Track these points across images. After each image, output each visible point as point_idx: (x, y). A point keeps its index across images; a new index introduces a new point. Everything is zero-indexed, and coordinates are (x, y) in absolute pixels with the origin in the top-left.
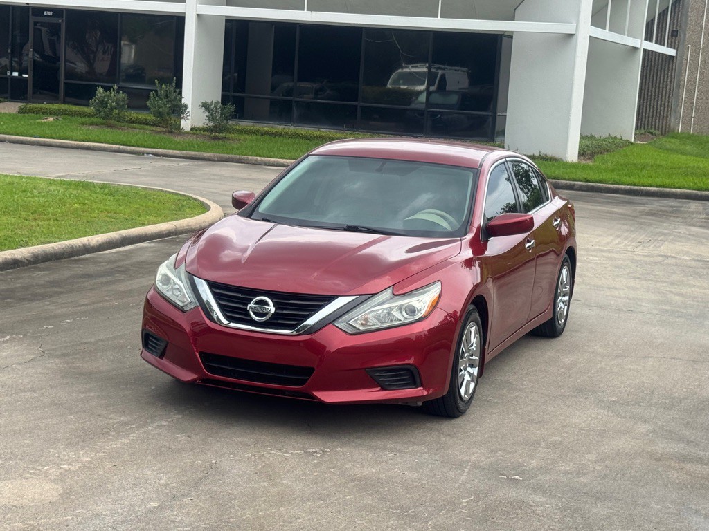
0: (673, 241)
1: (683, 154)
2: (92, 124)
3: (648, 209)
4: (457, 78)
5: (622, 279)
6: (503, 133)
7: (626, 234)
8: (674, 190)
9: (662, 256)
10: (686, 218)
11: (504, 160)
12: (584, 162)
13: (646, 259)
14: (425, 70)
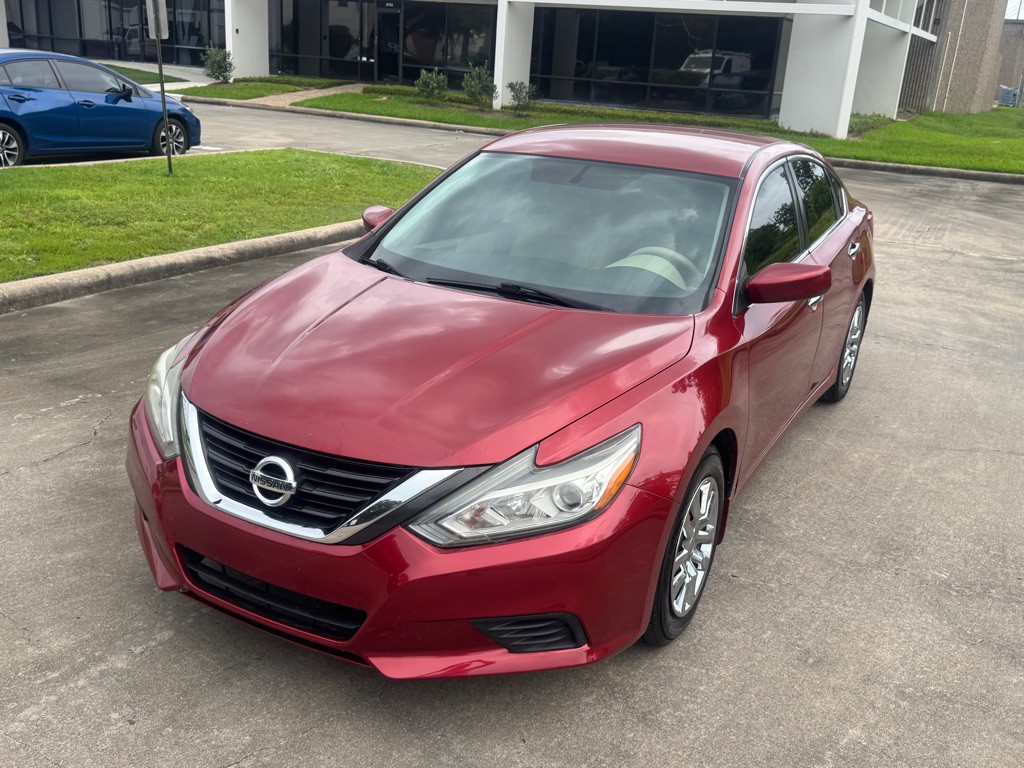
0: (954, 230)
1: (940, 131)
2: (418, 103)
3: (918, 189)
4: (741, 62)
5: (908, 288)
6: (778, 110)
7: (902, 221)
8: (941, 169)
9: (947, 252)
10: (958, 200)
11: (784, 160)
12: (852, 139)
13: (930, 256)
14: (710, 55)
